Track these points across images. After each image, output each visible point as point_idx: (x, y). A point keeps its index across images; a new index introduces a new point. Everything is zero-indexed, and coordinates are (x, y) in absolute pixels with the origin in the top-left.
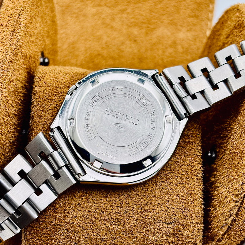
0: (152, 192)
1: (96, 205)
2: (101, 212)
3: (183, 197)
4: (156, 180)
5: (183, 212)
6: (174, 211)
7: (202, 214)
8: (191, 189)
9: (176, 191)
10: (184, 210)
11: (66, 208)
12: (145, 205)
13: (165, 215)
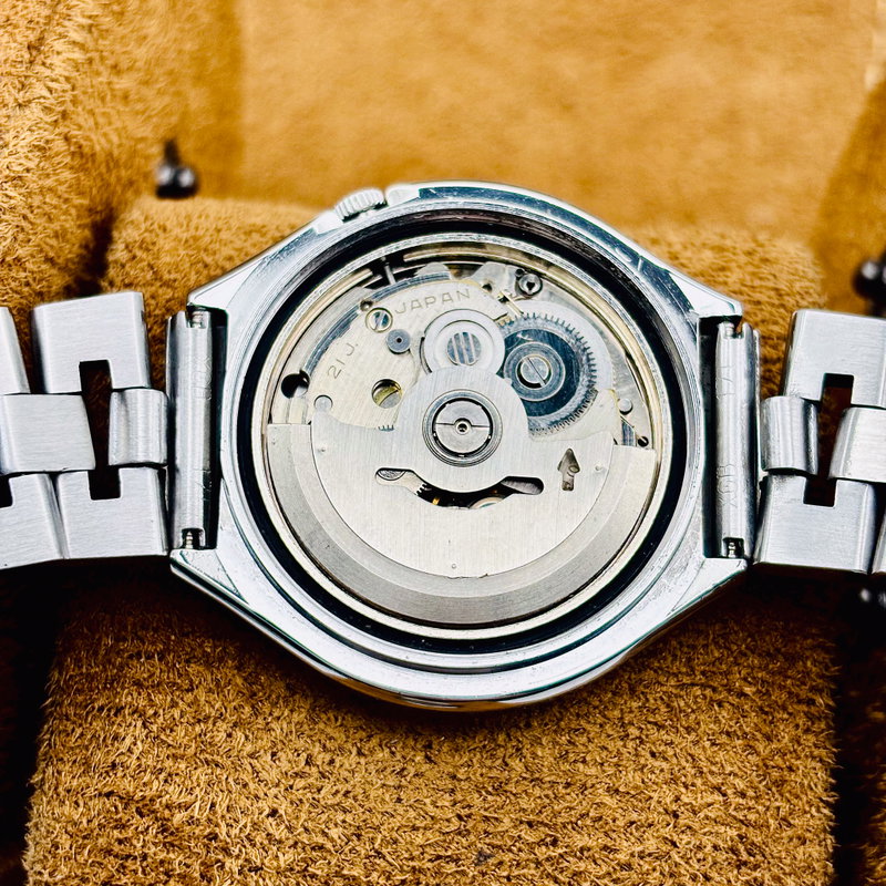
0: (604, 771)
1: (349, 818)
2: (372, 853)
3: (743, 795)
4: (622, 718)
5: (740, 864)
6: (699, 861)
7: (825, 874)
8: (780, 762)
9: (713, 768)
10: (745, 856)
11: (217, 830)
12: (570, 827)
13: (657, 874)
